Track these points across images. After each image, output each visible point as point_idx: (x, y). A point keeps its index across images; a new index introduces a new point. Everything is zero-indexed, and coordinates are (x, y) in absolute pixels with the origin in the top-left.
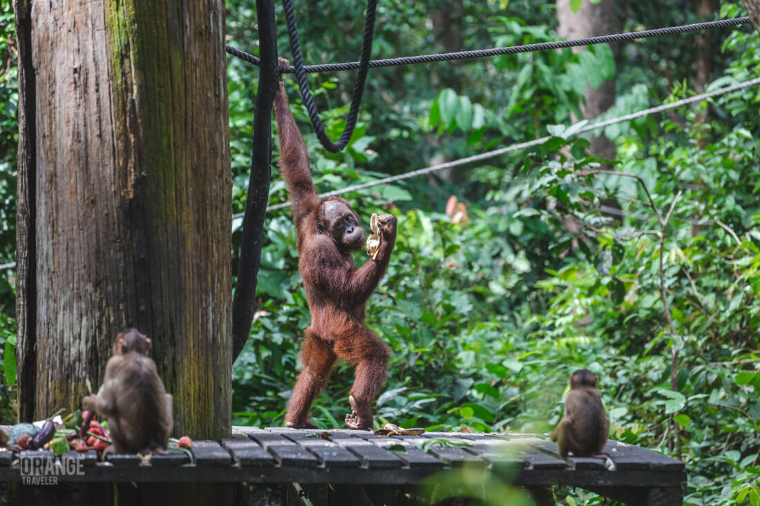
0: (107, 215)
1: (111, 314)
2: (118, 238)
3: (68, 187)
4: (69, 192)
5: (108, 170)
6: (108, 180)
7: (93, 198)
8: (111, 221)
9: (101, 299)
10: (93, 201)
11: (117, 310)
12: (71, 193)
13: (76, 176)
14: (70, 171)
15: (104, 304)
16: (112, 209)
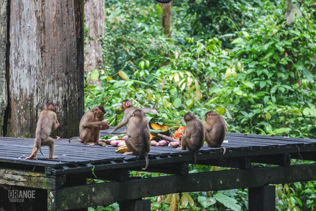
0: (70, 45)
1: (72, 86)
2: (74, 54)
3: (52, 33)
4: (53, 35)
5: (71, 26)
6: (71, 30)
7: (65, 38)
8: (72, 47)
9: (68, 80)
10: (65, 39)
11: (74, 84)
12: (54, 35)
13: (57, 28)
14: (54, 26)
15: (69, 82)
16: (72, 42)
